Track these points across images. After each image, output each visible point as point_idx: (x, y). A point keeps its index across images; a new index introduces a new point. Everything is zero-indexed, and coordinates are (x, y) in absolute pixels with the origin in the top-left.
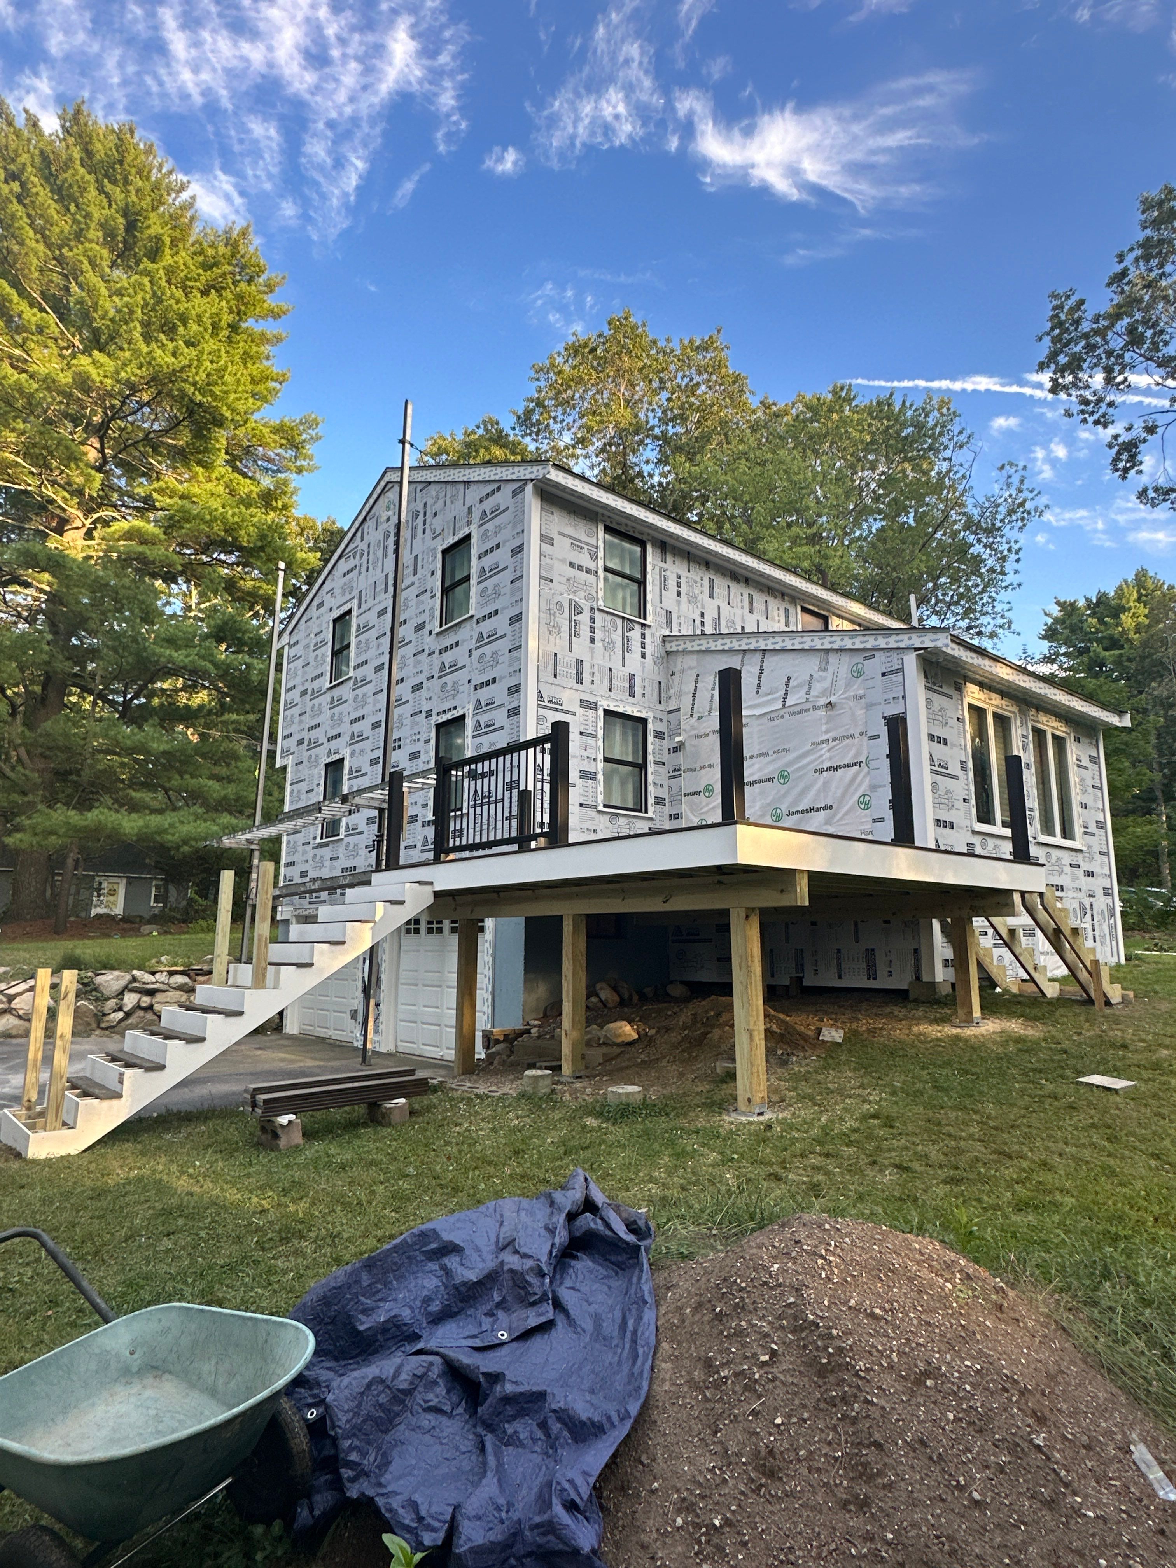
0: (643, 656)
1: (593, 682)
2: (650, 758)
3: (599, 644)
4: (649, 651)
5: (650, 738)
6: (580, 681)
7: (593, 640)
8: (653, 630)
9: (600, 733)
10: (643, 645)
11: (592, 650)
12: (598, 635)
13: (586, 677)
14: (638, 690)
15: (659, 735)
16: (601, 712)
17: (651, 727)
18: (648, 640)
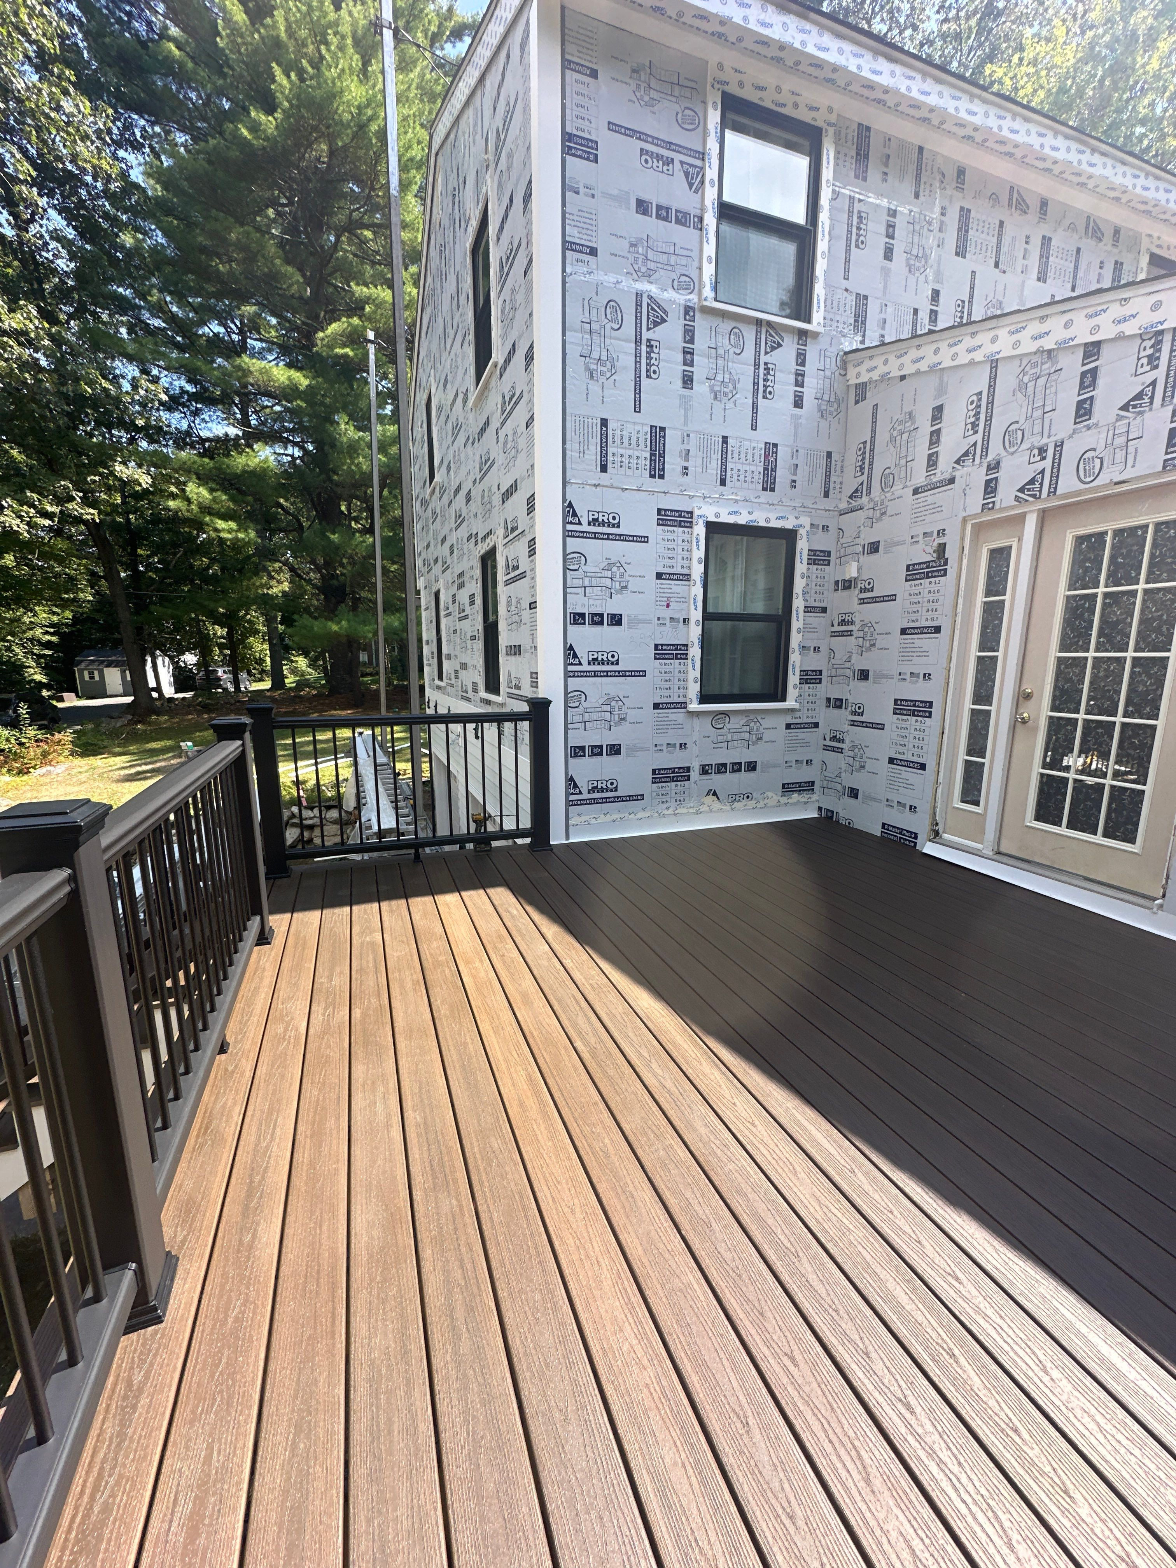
0: (798, 403)
1: (685, 471)
2: (798, 604)
3: (701, 388)
4: (809, 392)
5: (801, 567)
6: (657, 472)
7: (688, 381)
8: (823, 342)
9: (697, 571)
10: (799, 379)
11: (686, 404)
12: (700, 370)
13: (672, 463)
14: (782, 475)
15: (819, 558)
16: (700, 530)
17: (803, 546)
18: (810, 368)
